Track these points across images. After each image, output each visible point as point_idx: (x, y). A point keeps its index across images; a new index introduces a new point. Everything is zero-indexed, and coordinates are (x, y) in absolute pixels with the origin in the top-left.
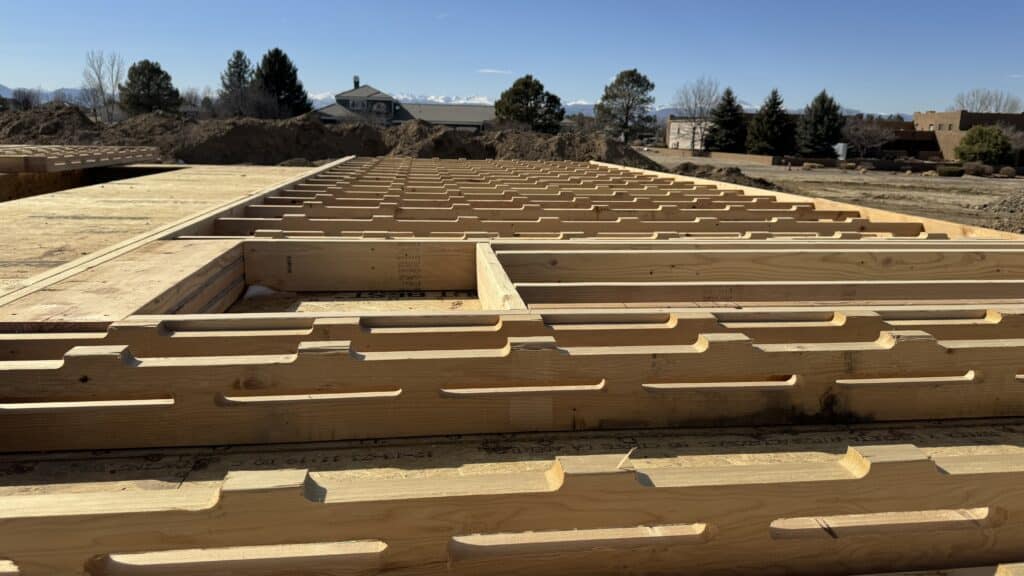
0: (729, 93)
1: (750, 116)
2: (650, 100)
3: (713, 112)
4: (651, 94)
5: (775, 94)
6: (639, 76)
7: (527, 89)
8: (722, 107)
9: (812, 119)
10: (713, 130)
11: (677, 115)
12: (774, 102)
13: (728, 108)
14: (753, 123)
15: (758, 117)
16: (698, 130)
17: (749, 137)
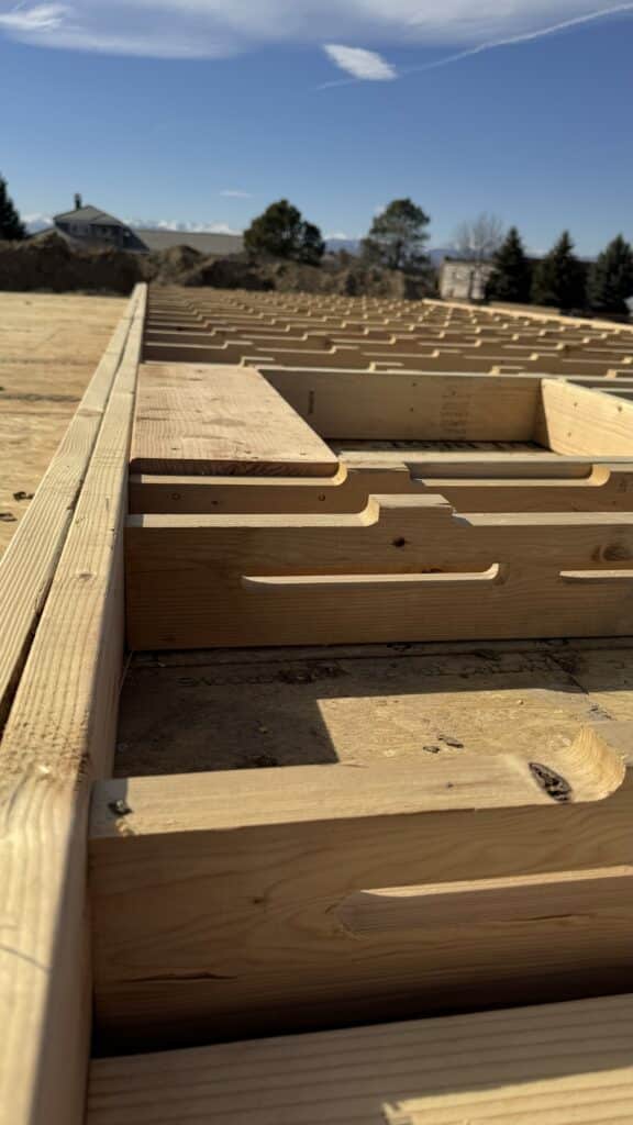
0: (513, 233)
1: (536, 261)
2: (425, 237)
3: (496, 254)
4: (426, 229)
5: (566, 236)
6: (412, 208)
7: (281, 217)
8: (505, 248)
9: (605, 268)
10: (494, 276)
11: (453, 256)
12: (565, 246)
13: (512, 250)
14: (540, 269)
15: (546, 263)
16: (477, 275)
17: (535, 286)
